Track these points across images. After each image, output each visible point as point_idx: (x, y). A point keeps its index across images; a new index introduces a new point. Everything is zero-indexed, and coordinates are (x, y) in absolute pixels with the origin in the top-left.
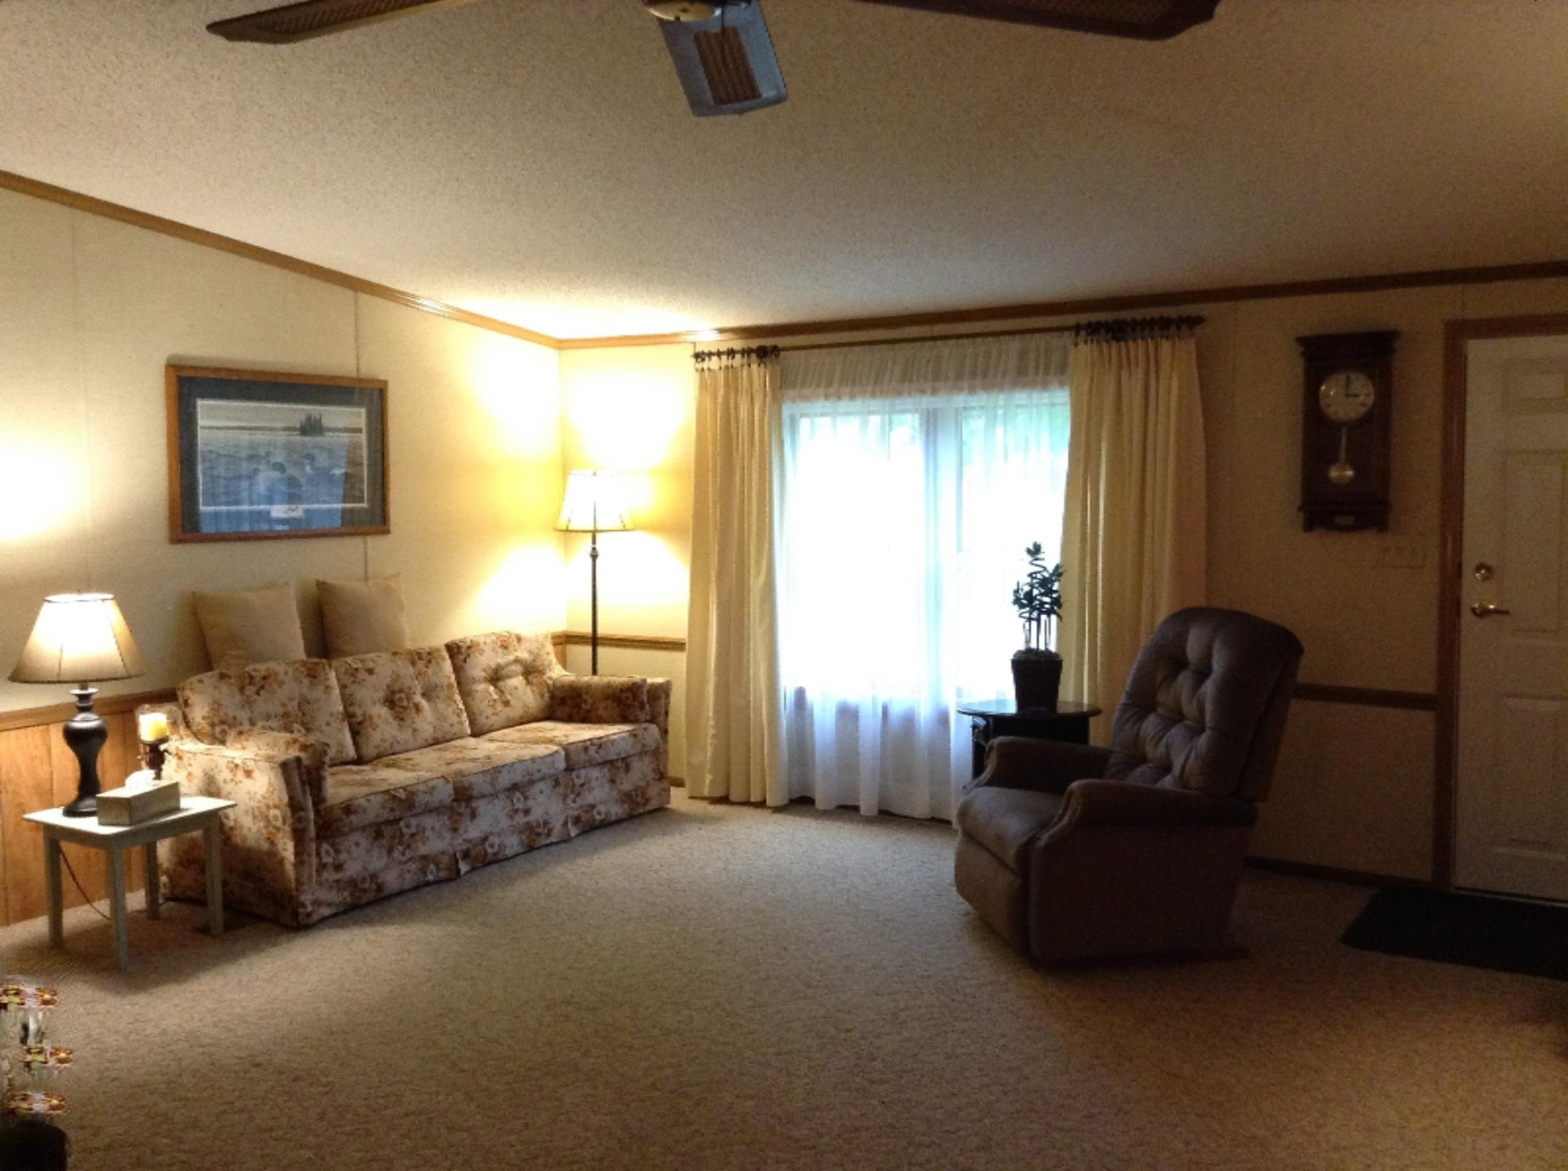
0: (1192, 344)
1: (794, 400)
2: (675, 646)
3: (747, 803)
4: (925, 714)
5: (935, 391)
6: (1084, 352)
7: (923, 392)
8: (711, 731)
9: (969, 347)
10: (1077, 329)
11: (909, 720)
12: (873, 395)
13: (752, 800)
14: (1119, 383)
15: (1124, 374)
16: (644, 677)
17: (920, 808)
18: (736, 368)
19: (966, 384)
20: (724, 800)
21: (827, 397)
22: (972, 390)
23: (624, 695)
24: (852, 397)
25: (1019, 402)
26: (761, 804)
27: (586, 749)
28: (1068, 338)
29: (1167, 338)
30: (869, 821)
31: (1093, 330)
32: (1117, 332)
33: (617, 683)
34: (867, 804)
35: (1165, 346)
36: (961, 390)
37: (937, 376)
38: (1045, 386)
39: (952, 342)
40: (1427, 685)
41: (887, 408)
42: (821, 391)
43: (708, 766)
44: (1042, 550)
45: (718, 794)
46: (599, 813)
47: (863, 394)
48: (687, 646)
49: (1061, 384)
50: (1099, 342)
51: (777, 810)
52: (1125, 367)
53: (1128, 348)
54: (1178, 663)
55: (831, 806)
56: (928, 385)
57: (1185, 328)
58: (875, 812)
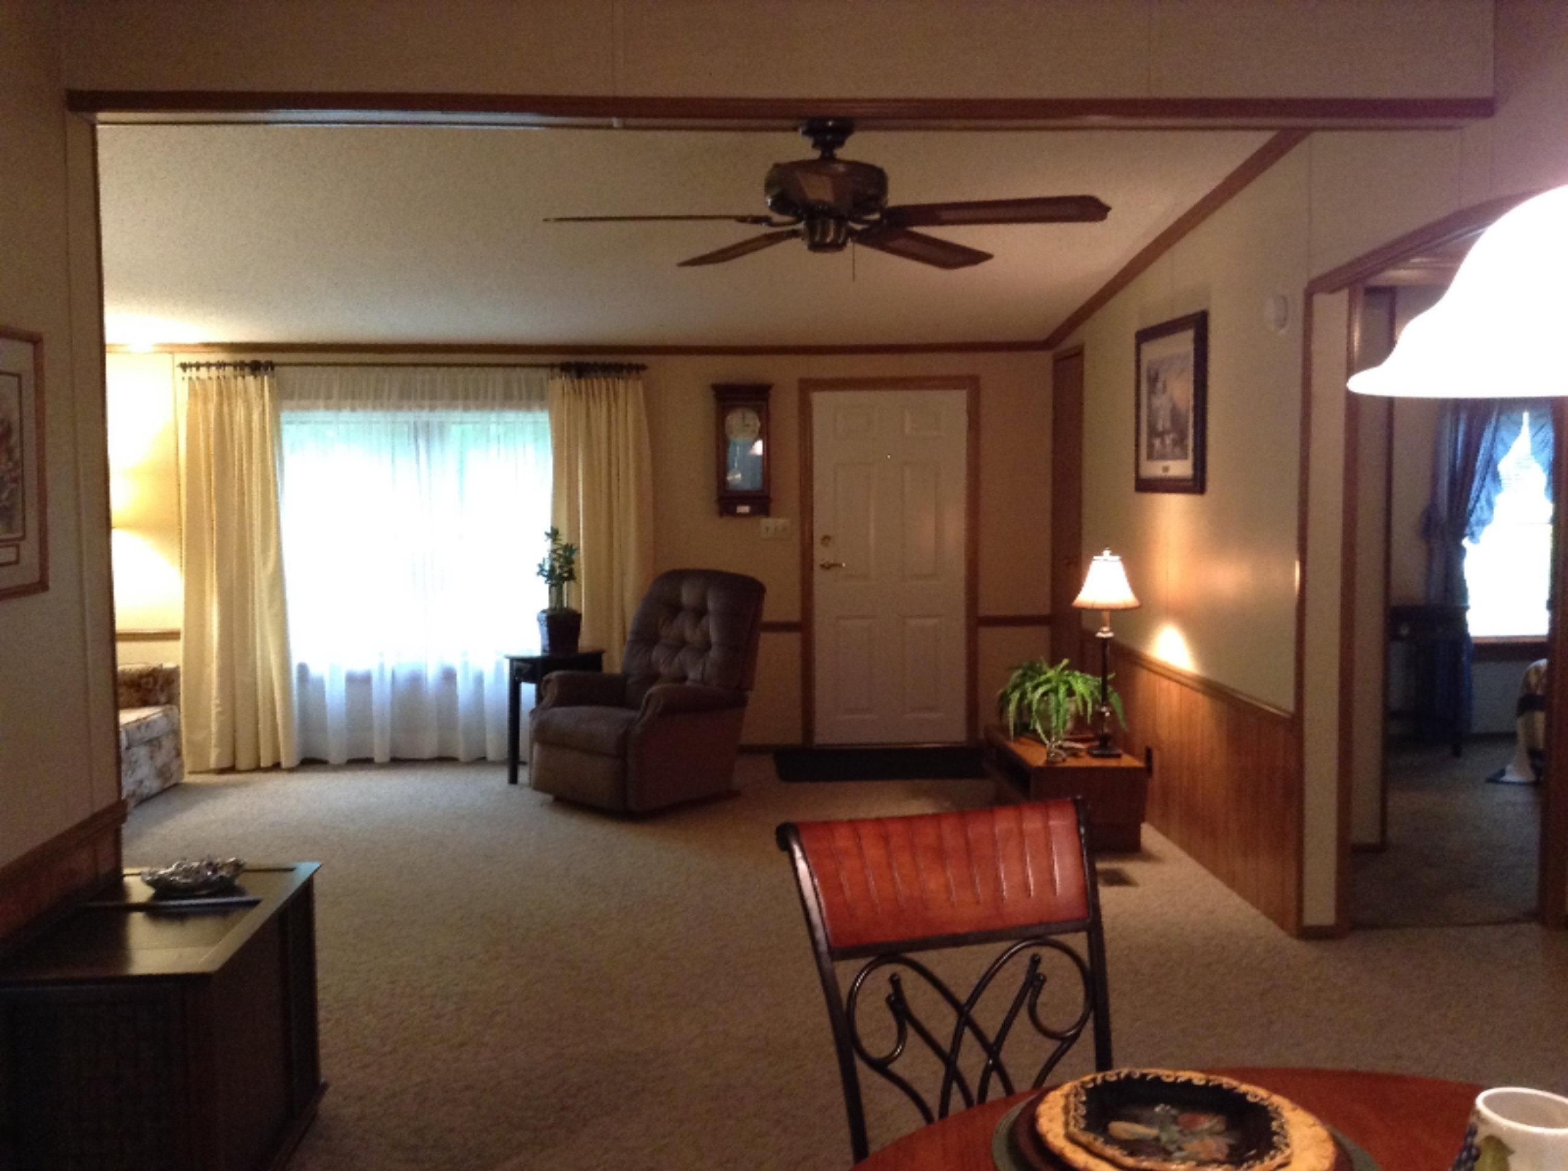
0: (640, 385)
1: (292, 409)
2: (171, 635)
3: (258, 769)
4: (432, 674)
5: (432, 408)
6: (559, 384)
7: (421, 407)
8: (214, 711)
9: (460, 374)
10: (552, 366)
11: (416, 681)
12: (374, 408)
13: (262, 765)
14: (588, 409)
15: (591, 404)
16: (162, 662)
17: (429, 750)
18: (229, 378)
19: (460, 402)
20: (232, 769)
21: (327, 408)
22: (466, 409)
23: (144, 680)
24: (353, 409)
25: (508, 420)
26: (276, 767)
27: (139, 728)
28: (543, 373)
29: (622, 379)
30: (382, 766)
31: (565, 368)
32: (580, 371)
33: (133, 670)
34: (380, 754)
35: (621, 384)
36: (456, 408)
37: (433, 397)
38: (529, 408)
39: (444, 369)
40: (795, 617)
41: (389, 419)
42: (321, 402)
43: (213, 742)
44: (560, 533)
45: (226, 764)
46: (146, 788)
47: (364, 407)
48: (182, 636)
49: (542, 408)
50: (571, 377)
51: (291, 770)
52: (591, 399)
53: (592, 385)
54: (675, 608)
55: (344, 758)
56: (427, 403)
57: (634, 373)
58: (386, 759)
